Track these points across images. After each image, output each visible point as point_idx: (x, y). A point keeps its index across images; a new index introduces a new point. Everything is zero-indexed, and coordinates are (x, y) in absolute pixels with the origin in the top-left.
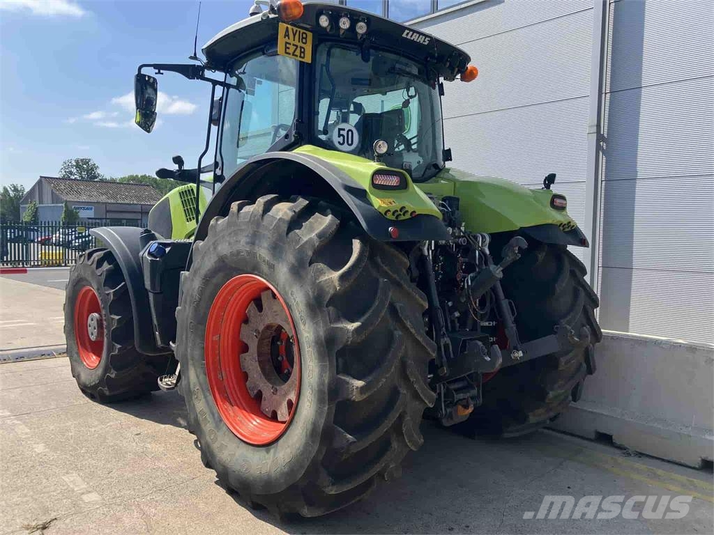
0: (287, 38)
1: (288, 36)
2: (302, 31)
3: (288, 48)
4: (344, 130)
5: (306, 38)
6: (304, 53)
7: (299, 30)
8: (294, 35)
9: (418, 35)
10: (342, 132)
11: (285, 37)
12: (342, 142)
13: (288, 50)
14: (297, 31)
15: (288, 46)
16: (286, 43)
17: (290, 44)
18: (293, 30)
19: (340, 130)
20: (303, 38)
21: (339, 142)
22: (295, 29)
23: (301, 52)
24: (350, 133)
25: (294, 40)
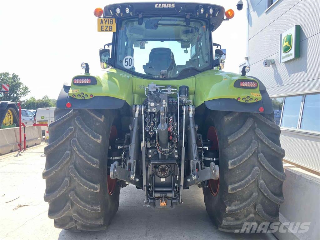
0: (102, 24)
1: (103, 23)
2: (110, 19)
3: (103, 28)
4: (128, 59)
5: (112, 22)
6: (112, 28)
7: (108, 19)
8: (106, 22)
9: (165, 4)
10: (127, 60)
11: (101, 24)
12: (126, 65)
13: (103, 29)
14: (107, 20)
15: (102, 27)
16: (102, 26)
17: (104, 26)
18: (105, 20)
19: (126, 59)
20: (110, 22)
21: (125, 65)
22: (106, 19)
23: (110, 28)
24: (130, 60)
25: (106, 24)
